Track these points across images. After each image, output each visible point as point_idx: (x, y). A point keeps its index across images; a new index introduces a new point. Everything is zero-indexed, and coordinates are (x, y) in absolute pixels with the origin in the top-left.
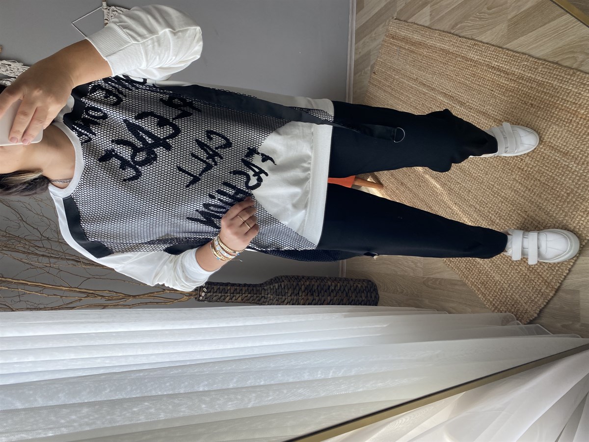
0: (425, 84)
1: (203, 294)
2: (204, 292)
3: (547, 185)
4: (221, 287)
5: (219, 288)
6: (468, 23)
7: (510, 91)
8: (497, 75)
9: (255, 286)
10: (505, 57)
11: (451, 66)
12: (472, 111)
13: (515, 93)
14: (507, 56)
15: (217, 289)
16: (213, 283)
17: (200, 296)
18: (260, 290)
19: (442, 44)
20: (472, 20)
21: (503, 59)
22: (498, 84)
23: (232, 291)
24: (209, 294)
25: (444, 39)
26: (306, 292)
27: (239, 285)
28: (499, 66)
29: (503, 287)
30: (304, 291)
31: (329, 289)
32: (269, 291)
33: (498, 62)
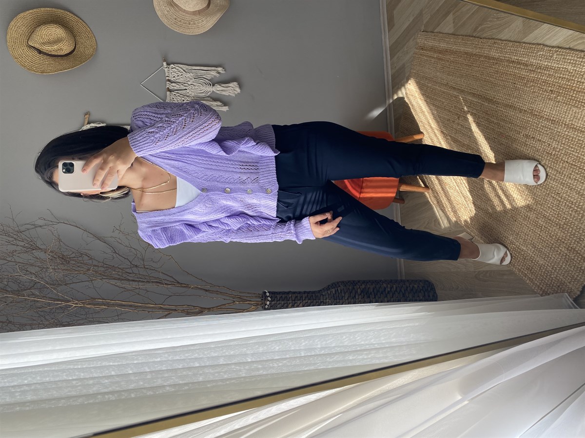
0: (455, 88)
1: (268, 303)
2: (269, 301)
3: (574, 165)
4: (283, 296)
5: (282, 297)
6: (488, 24)
7: (531, 81)
8: (518, 68)
9: (314, 292)
10: (522, 50)
11: (476, 67)
12: (499, 105)
13: (535, 83)
14: (524, 49)
15: (280, 298)
16: (276, 292)
17: (266, 305)
18: (319, 296)
19: (466, 47)
20: (491, 21)
21: (521, 53)
22: (519, 77)
23: (293, 298)
24: (273, 302)
25: (467, 43)
26: (362, 294)
27: (300, 293)
28: (518, 59)
29: (548, 270)
30: (361, 294)
31: (385, 290)
32: (327, 297)
33: (517, 56)
